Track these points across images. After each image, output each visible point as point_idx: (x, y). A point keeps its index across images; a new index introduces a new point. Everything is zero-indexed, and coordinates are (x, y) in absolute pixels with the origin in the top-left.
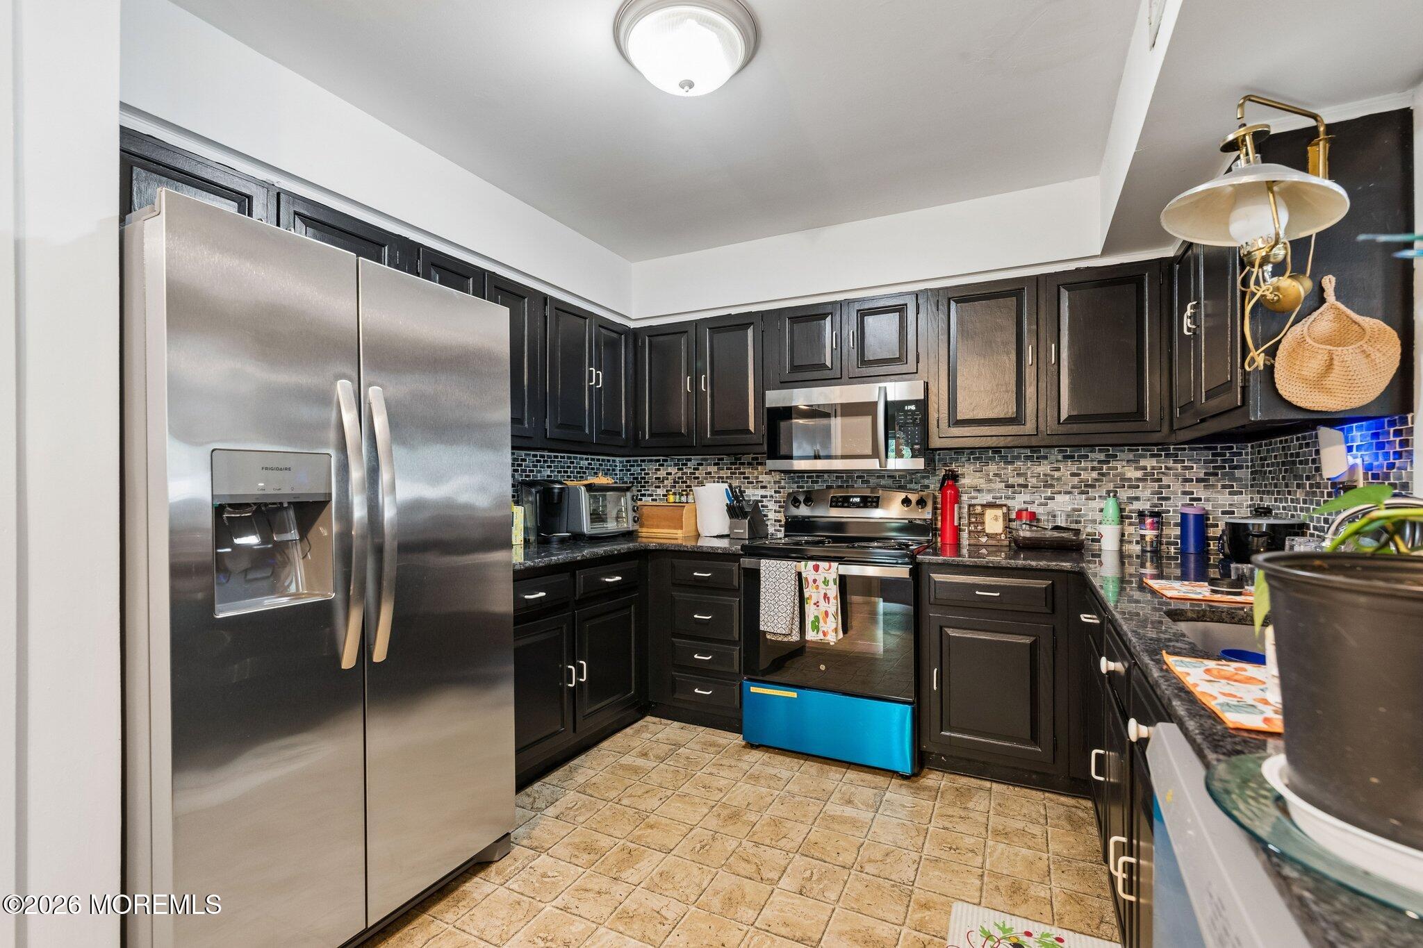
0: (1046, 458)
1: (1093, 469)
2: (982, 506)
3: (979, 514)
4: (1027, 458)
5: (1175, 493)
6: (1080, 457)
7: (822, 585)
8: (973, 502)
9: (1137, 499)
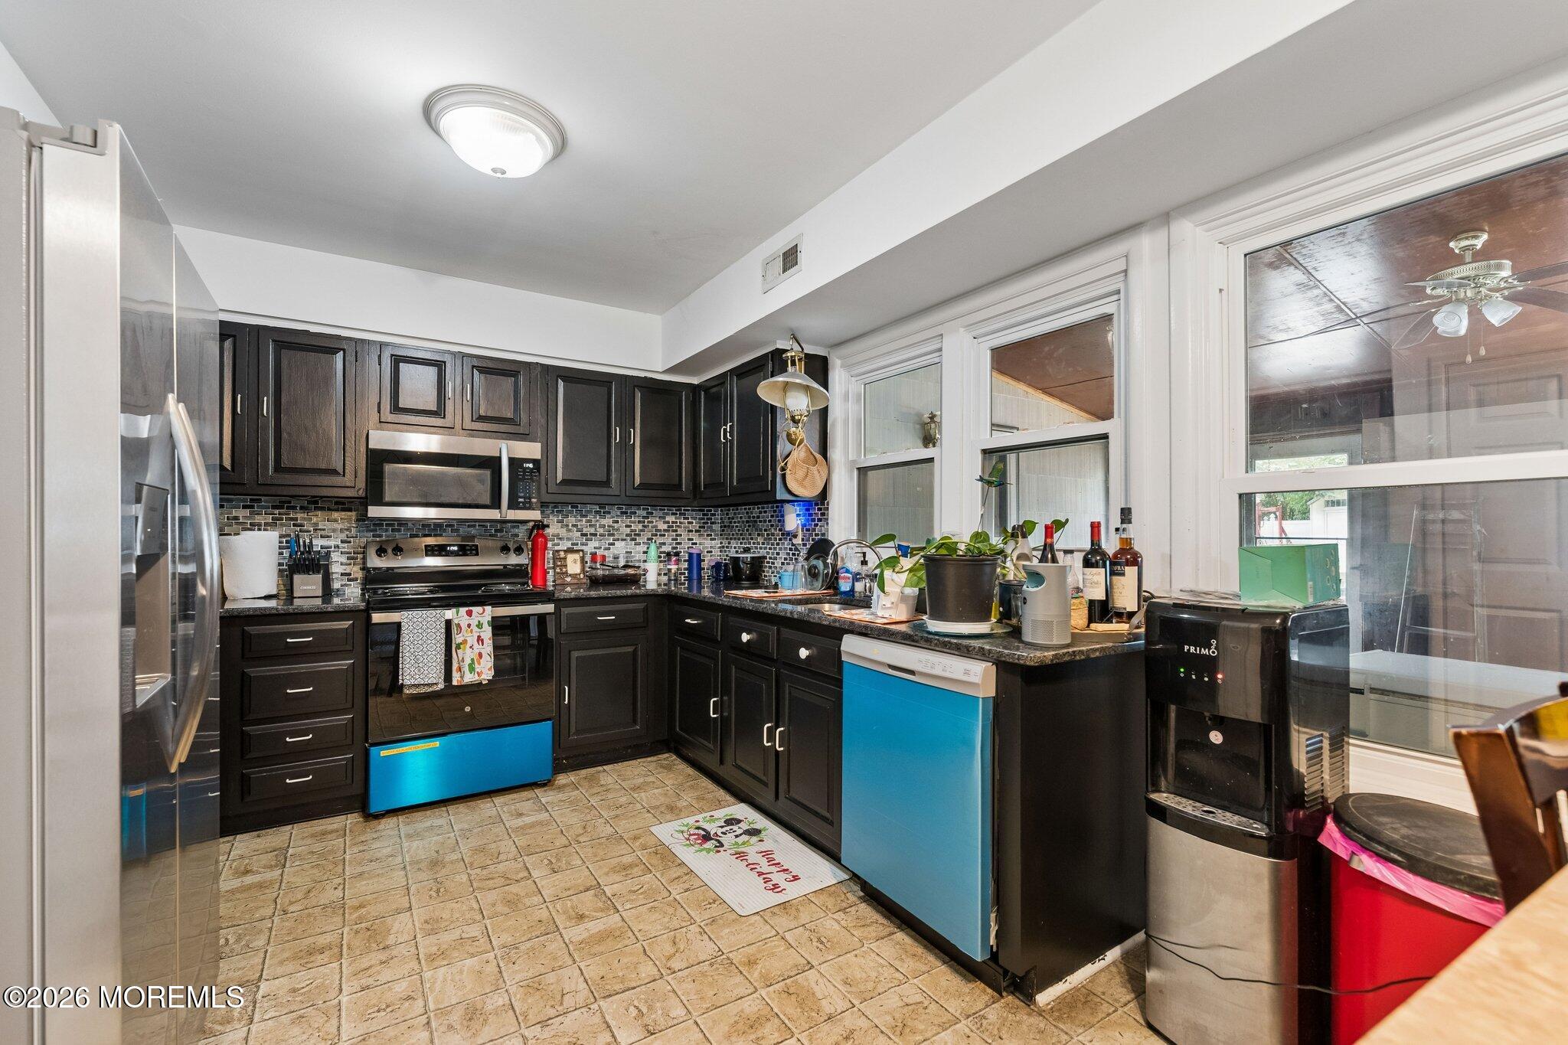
0: (609, 513)
1: (639, 522)
2: (564, 551)
3: (563, 558)
4: (596, 512)
5: (684, 540)
6: (632, 513)
7: (475, 629)
8: (556, 548)
9: (664, 544)
